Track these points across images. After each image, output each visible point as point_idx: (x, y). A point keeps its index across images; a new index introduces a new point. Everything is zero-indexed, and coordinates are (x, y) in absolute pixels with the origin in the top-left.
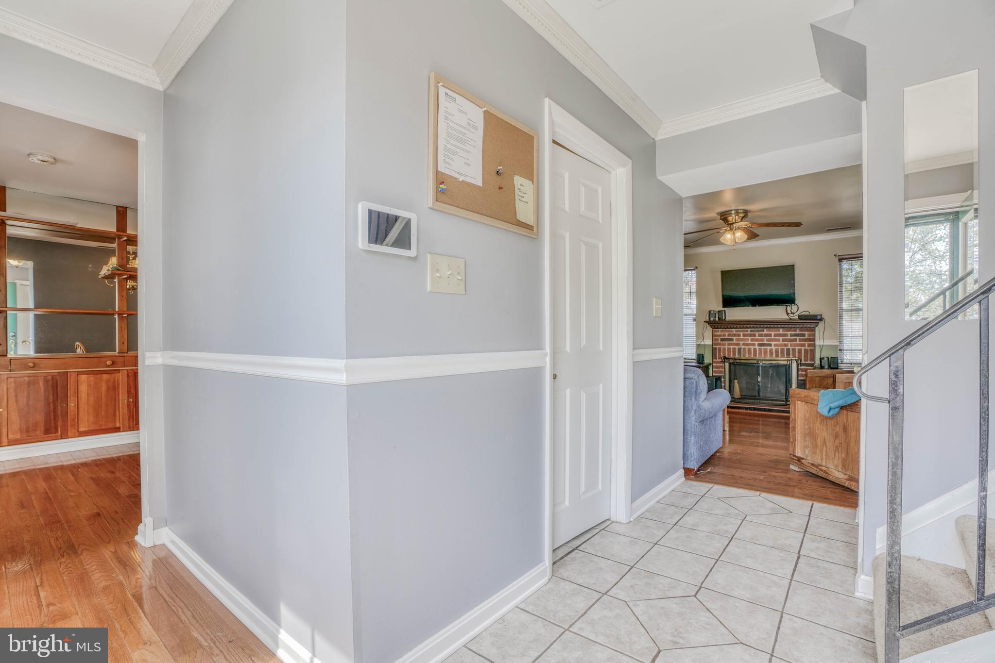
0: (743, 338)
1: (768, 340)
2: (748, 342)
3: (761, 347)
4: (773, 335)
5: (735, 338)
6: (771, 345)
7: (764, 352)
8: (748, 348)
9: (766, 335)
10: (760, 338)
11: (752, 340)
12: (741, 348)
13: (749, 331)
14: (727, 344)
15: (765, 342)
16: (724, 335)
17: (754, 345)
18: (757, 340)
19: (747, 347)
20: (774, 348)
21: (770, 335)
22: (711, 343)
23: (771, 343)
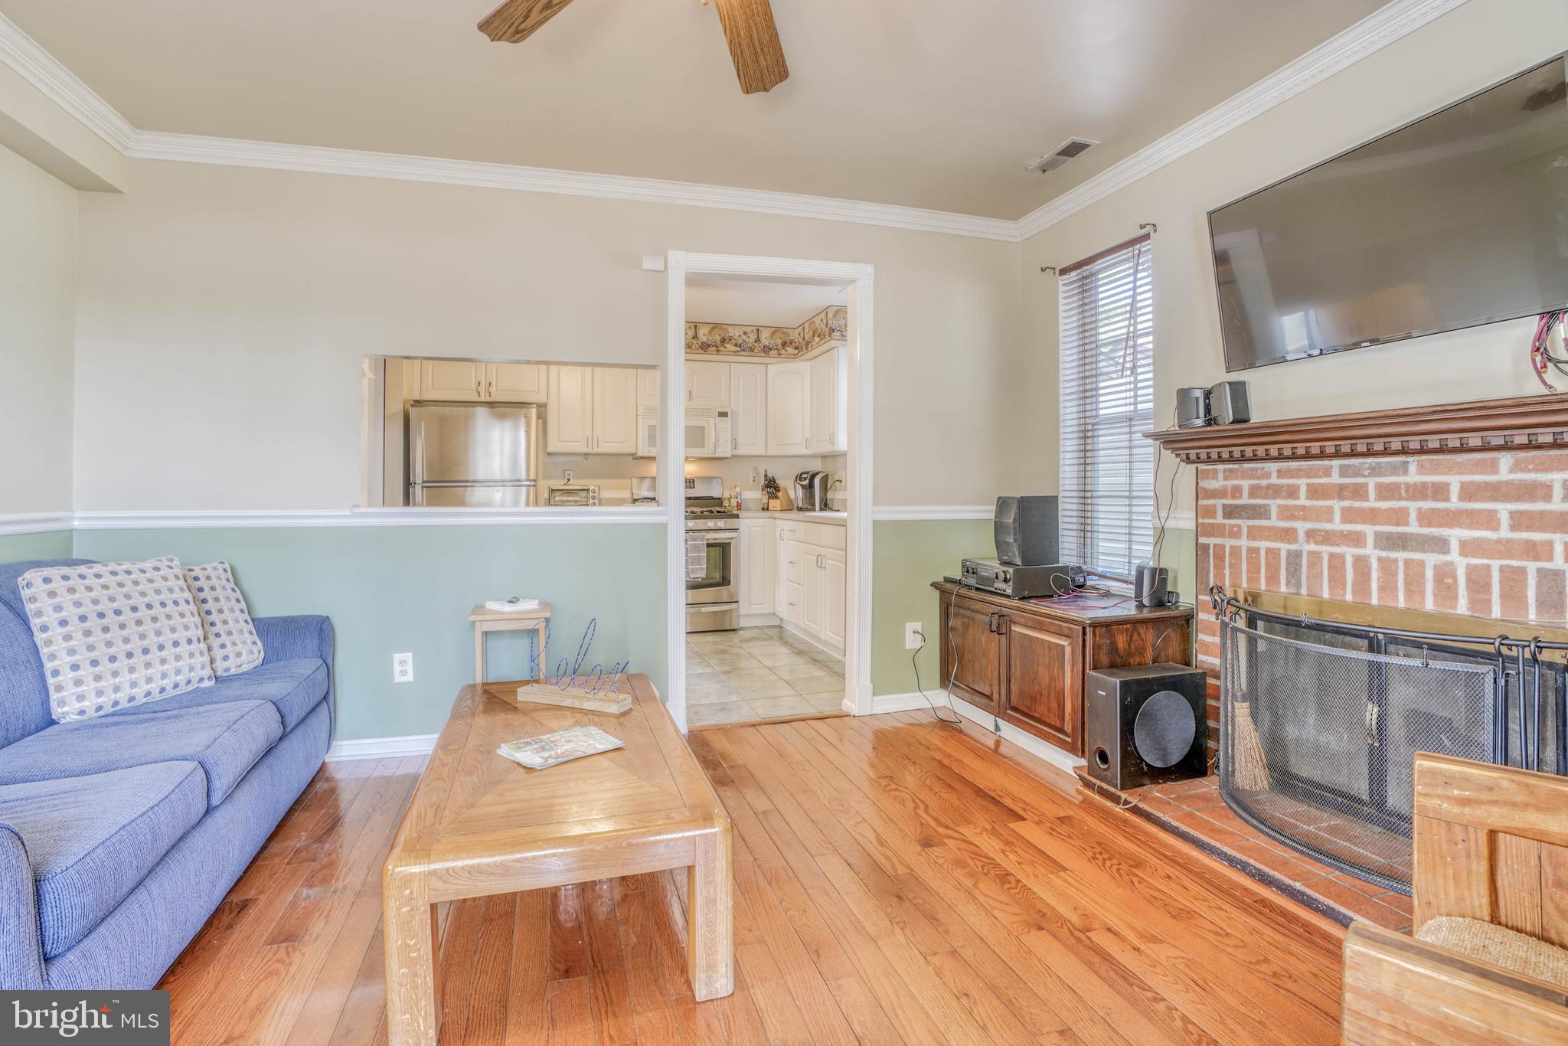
0: (1308, 503)
1: (1425, 518)
2: (1328, 526)
3: (1393, 555)
4: (1455, 491)
5: (1274, 504)
6: (1442, 545)
7: (1407, 583)
8: (1332, 556)
9: (1419, 492)
10: (1384, 505)
11: (1349, 515)
12: (1298, 555)
13: (1335, 473)
14: (1245, 531)
15: (1413, 528)
16: (1237, 491)
17: (1357, 539)
18: (1372, 516)
19: (1326, 550)
20: (1461, 564)
21: (1440, 492)
22: (1190, 525)
23: (1444, 532)
